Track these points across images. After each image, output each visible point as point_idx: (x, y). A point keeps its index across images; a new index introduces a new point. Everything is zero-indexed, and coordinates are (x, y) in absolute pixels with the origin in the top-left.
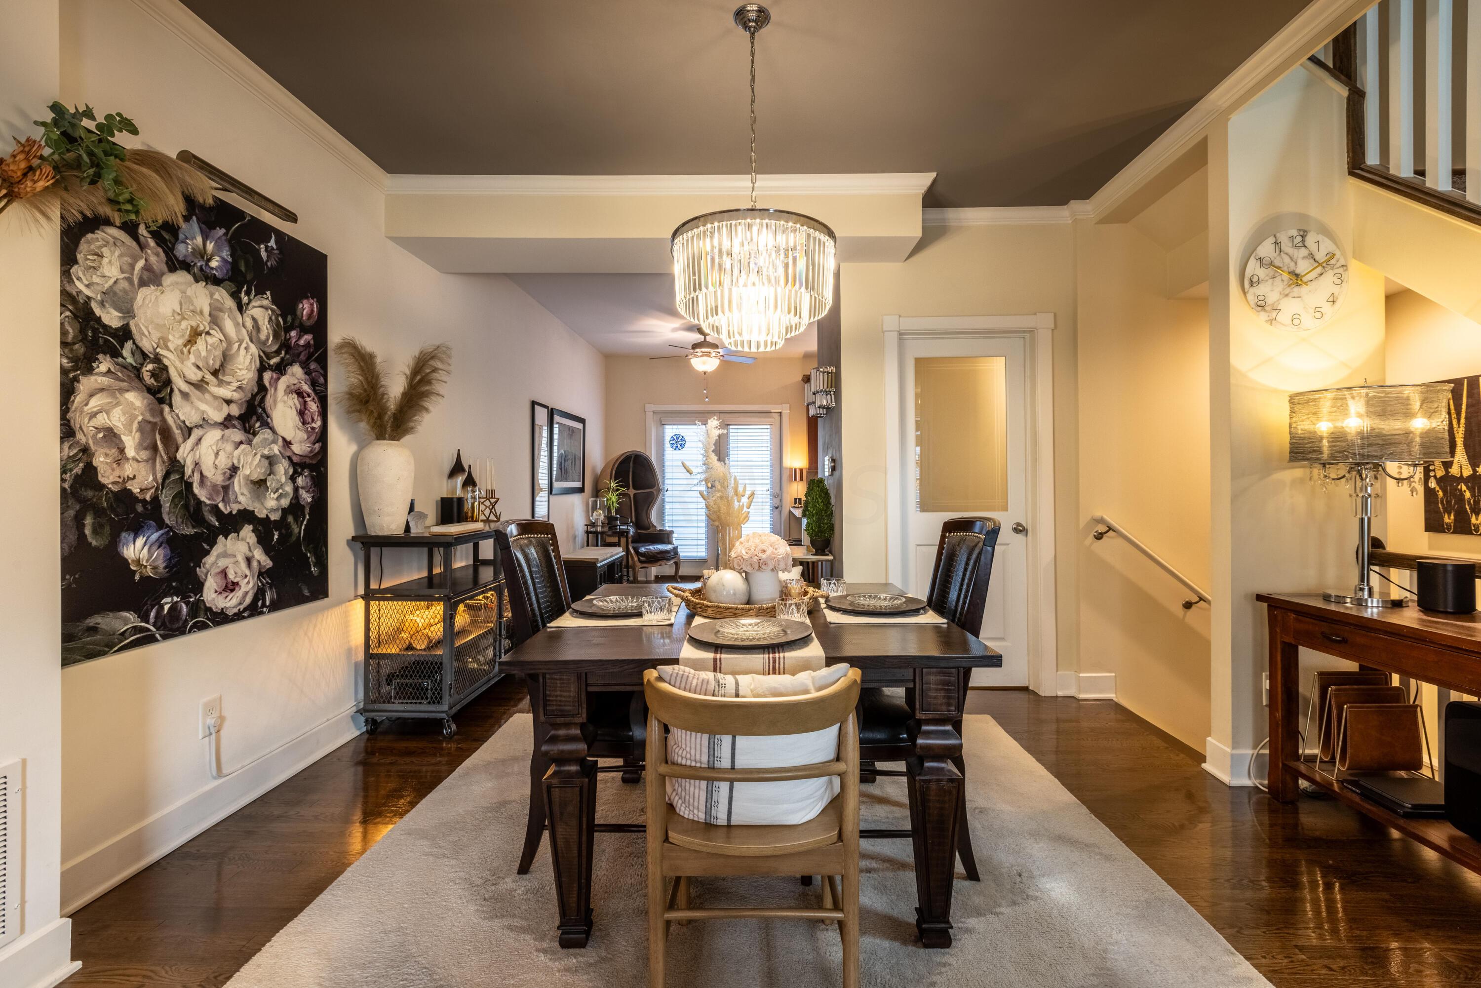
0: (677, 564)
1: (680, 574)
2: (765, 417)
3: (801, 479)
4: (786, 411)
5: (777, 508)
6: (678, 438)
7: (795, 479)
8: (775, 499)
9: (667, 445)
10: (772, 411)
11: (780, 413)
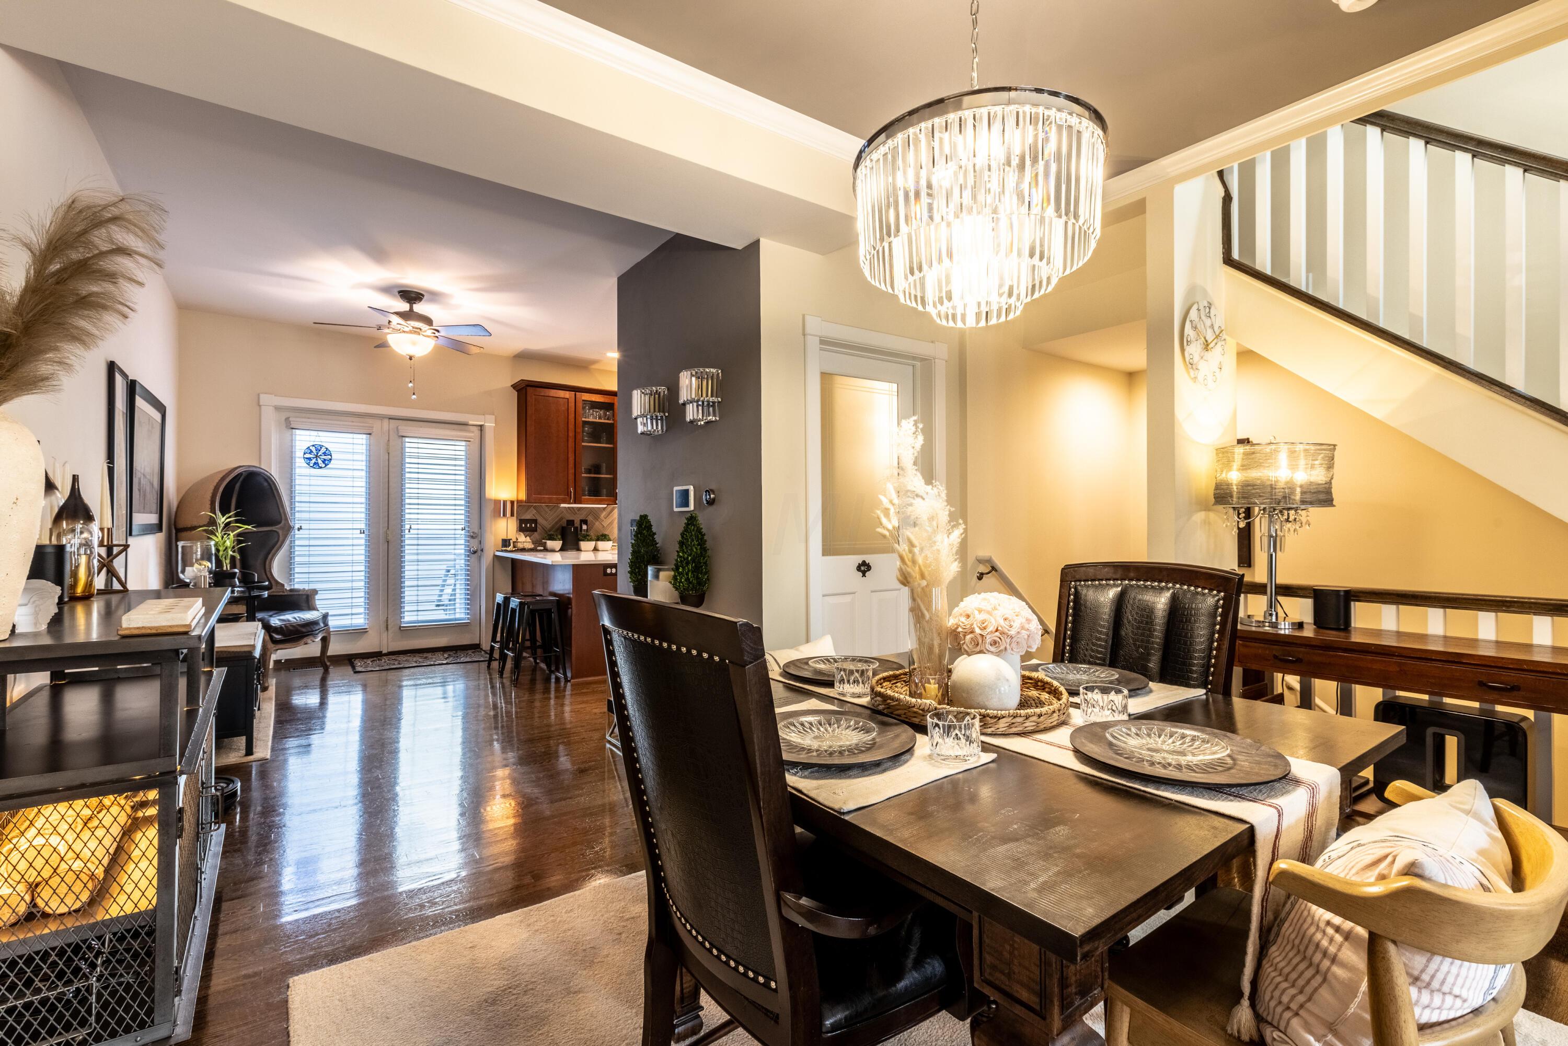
0: (325, 641)
1: (330, 653)
2: (461, 430)
3: (512, 515)
4: (490, 424)
5: (475, 552)
6: (318, 450)
7: (504, 515)
8: (472, 540)
9: (300, 462)
10: (471, 423)
11: (481, 426)
